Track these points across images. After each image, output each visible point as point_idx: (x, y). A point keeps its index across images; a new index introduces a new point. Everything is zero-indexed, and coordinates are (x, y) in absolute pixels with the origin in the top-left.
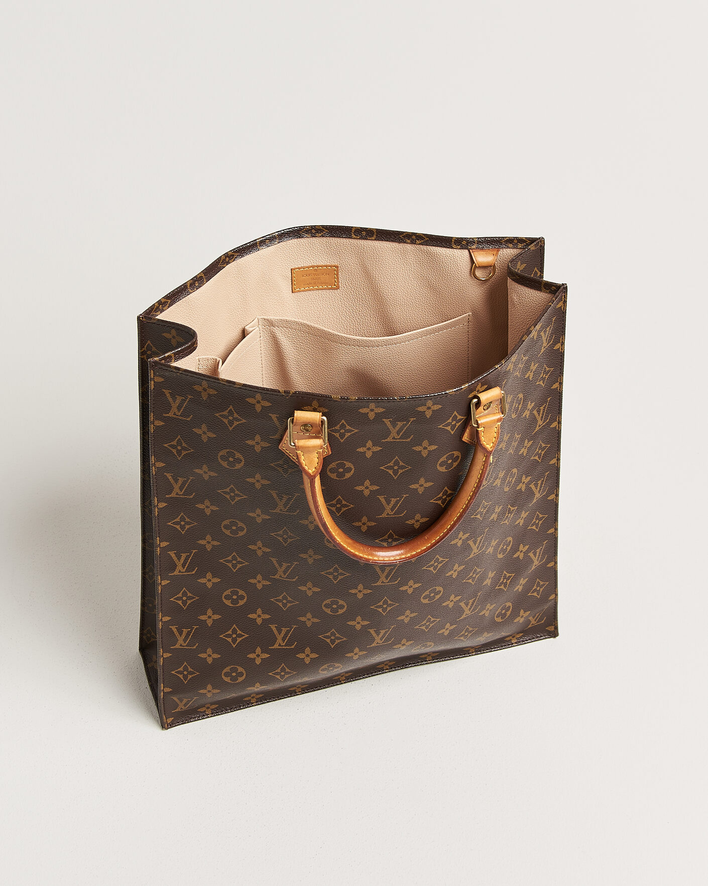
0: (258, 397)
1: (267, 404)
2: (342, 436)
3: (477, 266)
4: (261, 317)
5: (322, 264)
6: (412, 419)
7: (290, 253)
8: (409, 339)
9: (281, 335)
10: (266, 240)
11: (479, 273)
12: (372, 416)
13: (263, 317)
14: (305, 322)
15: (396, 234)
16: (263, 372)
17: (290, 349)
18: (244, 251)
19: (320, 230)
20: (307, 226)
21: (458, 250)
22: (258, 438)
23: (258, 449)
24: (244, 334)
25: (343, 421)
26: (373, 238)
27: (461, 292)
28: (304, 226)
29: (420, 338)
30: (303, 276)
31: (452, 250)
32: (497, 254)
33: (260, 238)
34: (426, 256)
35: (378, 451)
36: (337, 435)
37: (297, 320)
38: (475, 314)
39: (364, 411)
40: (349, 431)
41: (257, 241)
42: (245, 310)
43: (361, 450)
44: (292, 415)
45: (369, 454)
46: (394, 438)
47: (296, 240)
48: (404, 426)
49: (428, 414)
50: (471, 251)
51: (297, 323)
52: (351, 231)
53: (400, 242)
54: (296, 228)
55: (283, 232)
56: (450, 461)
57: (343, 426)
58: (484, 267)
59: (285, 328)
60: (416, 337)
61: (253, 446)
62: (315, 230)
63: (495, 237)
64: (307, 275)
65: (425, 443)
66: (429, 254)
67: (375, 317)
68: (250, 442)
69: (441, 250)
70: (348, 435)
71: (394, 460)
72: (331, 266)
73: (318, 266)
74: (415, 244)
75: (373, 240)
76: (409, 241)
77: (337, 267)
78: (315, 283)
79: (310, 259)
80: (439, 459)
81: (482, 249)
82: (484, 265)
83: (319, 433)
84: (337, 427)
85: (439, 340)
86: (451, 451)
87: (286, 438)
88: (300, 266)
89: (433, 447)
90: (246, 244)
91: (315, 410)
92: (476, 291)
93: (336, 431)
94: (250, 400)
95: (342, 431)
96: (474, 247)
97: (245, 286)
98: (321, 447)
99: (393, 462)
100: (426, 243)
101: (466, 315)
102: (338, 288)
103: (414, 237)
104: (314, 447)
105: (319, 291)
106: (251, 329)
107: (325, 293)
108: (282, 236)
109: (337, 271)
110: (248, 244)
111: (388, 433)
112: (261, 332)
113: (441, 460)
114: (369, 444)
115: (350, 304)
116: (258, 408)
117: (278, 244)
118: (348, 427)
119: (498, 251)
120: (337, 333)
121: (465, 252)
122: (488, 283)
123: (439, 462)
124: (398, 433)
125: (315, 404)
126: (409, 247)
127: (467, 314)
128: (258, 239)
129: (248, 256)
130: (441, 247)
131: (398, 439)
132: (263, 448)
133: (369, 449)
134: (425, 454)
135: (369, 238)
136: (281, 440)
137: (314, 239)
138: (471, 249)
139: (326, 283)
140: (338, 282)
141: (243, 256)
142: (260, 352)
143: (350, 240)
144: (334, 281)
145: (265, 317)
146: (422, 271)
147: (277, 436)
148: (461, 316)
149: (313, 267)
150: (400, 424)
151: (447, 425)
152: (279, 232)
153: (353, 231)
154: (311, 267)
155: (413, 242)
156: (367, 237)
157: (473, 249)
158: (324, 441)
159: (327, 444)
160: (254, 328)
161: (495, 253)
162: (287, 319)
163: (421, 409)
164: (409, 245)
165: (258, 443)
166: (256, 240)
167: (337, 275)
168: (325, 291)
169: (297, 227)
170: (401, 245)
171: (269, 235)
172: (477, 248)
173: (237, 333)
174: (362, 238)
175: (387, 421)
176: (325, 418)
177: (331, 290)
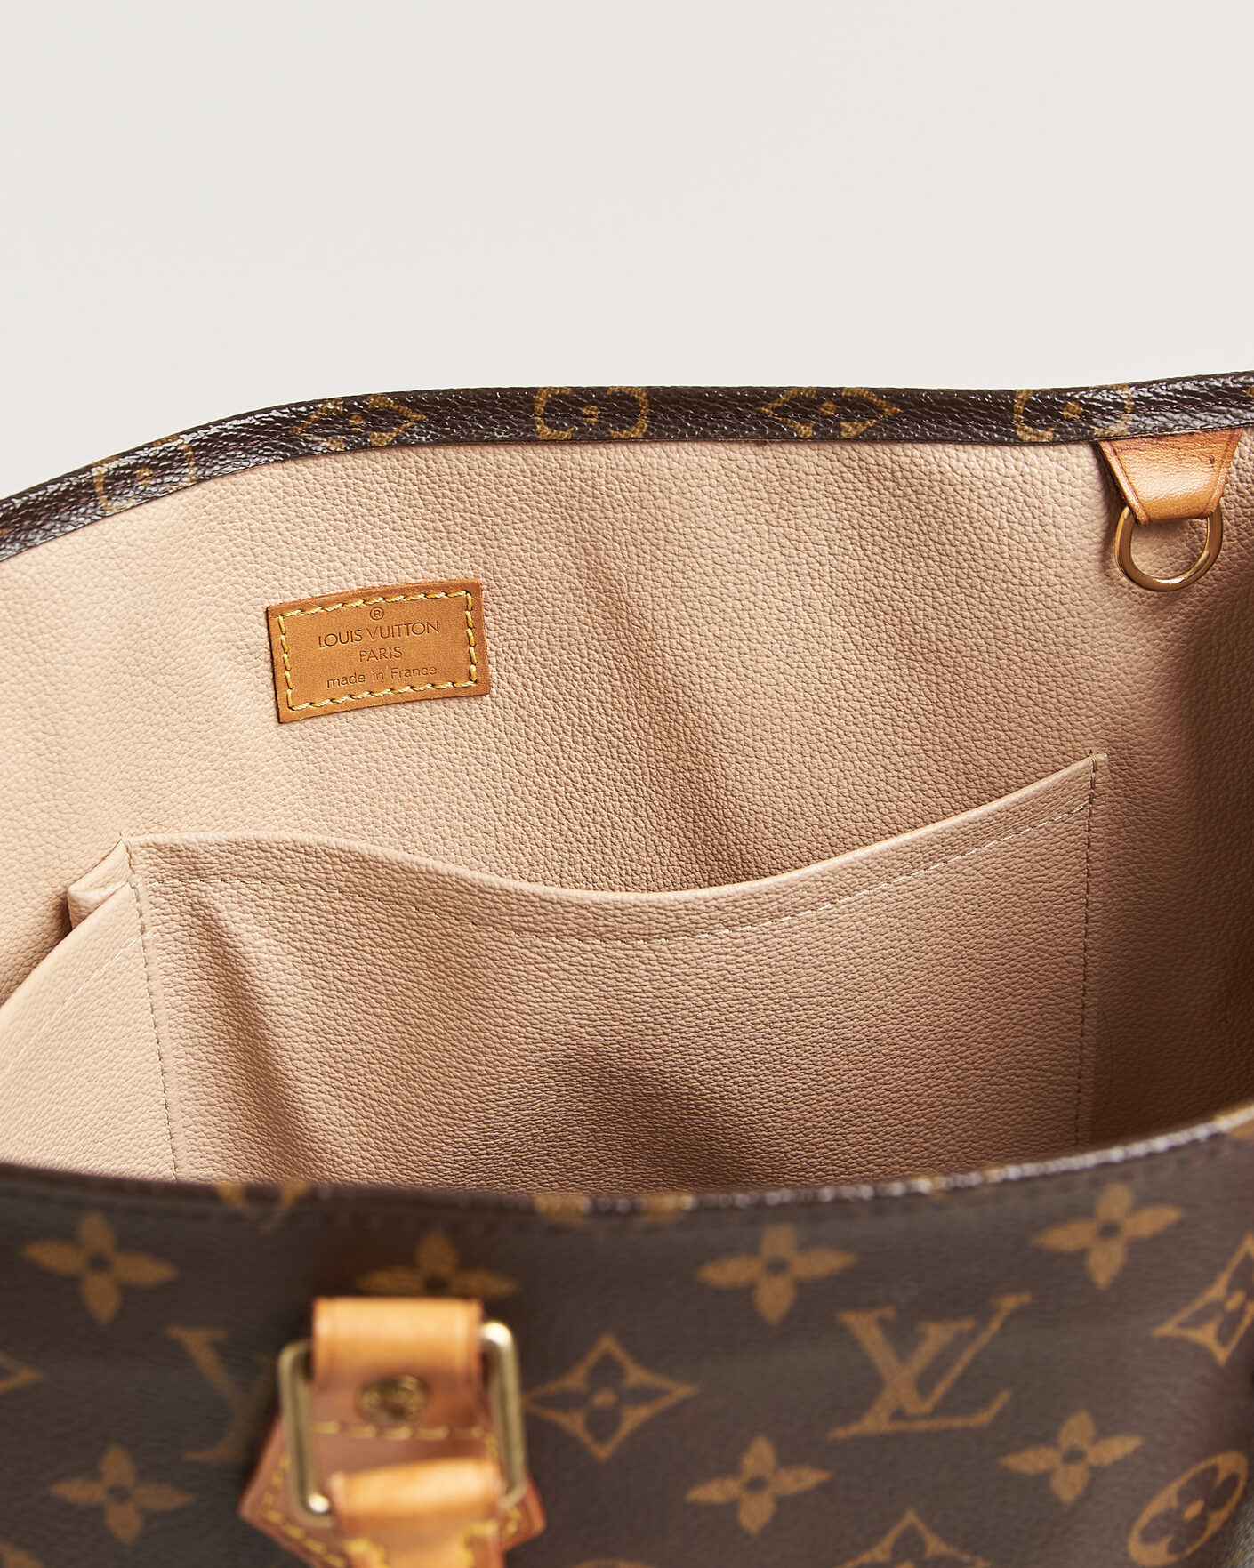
0: (95, 1230)
1: (148, 1271)
2: (603, 1424)
3: (1142, 516)
4: (141, 840)
5: (405, 579)
6: (1009, 1303)
7: (257, 535)
8: (838, 888)
9: (237, 915)
10: (135, 467)
11: (1145, 557)
12: (774, 1298)
13: (149, 838)
14: (344, 843)
15: (742, 399)
16: (171, 1092)
17: (283, 978)
18: (34, 518)
19: (386, 413)
20: (323, 401)
21: (1041, 450)
22: (117, 1466)
23: (124, 1523)
24: (65, 918)
25: (608, 1344)
26: (638, 433)
27: (1059, 655)
28: (312, 403)
29: (884, 885)
30: (322, 641)
31: (1016, 452)
32: (1228, 455)
33: (108, 461)
34: (887, 497)
35: (806, 1494)
36: (574, 1423)
37: (305, 837)
38: (1122, 759)
39: (726, 1273)
40: (642, 1395)
41: (95, 472)
42: (63, 805)
43: (712, 1492)
44: (301, 1327)
45: (756, 1513)
46: (898, 1415)
47: (277, 470)
48: (960, 1342)
49: (1105, 1264)
50: (1107, 448)
51: (308, 851)
52: (532, 410)
53: (761, 440)
54: (275, 413)
55: (214, 430)
56: (1193, 1510)
57: (607, 1372)
58: (1166, 525)
59: (256, 884)
60: (866, 877)
61: (97, 1511)
62: (365, 417)
63: (1216, 377)
64: (339, 638)
65: (1076, 1430)
66: (909, 484)
67: (658, 814)
68: (76, 1491)
69: (964, 456)
70: (635, 1417)
71: (894, 1534)
72: (445, 588)
73: (386, 593)
74: (834, 439)
75: (635, 441)
76: (805, 430)
77: (474, 589)
78: (379, 674)
79: (347, 559)
80: (1141, 1503)
81: (1160, 435)
82: (1170, 511)
83: (468, 1419)
84: (575, 1380)
85: (964, 892)
86: (1206, 1456)
87: (277, 1460)
88: (306, 595)
89: (1120, 1447)
90: (44, 486)
91: (435, 1289)
92: (1128, 646)
93: (566, 1402)
94: (51, 1256)
95: (604, 1399)
96: (1118, 428)
97: (50, 689)
98: (490, 1510)
99: (888, 1542)
100: (889, 433)
101: (1080, 764)
102: (481, 689)
103: (829, 409)
104: (448, 1518)
105: (402, 710)
106: (95, 896)
107: (426, 717)
108: (210, 449)
109: (477, 608)
110: (51, 488)
111: (868, 1386)
112: (145, 906)
113: (1156, 1507)
114: (760, 1456)
115: (542, 758)
116: (101, 1297)
117: (198, 490)
118: (636, 1376)
119: (1233, 441)
120: (495, 880)
121: (1081, 457)
122: (1184, 607)
123: (1144, 1520)
124: (924, 1384)
125: (436, 1253)
126: (807, 460)
127: (1088, 760)
128: (100, 464)
129: (52, 545)
130: (964, 442)
131: (925, 1417)
132: (150, 1517)
133: (756, 1485)
134: (1068, 1485)
135: (615, 434)
136: (247, 1469)
137: (362, 459)
138: (1108, 439)
139: (428, 671)
140: (485, 660)
141: (27, 545)
142: (147, 1002)
143: (530, 452)
144: (463, 658)
145: (161, 838)
146: (870, 575)
147: (225, 1451)
148: (1058, 775)
149: (365, 595)
150: (936, 1335)
151: (1199, 1319)
152: (195, 430)
153: (540, 408)
154: (357, 595)
155: (826, 435)
156: (605, 428)
157: (1118, 438)
158: (505, 1471)
159: (522, 1489)
160: (110, 889)
161: (1218, 450)
162: (261, 835)
163: (1063, 1238)
164: (805, 450)
165: (120, 1494)
166: (88, 468)
167: (478, 626)
168: (423, 707)
169: (278, 408)
170: (769, 451)
171: (150, 446)
172: (1138, 434)
173: (34, 914)
174: (584, 437)
175: (865, 1328)
176: (499, 1334)
177: (454, 703)
